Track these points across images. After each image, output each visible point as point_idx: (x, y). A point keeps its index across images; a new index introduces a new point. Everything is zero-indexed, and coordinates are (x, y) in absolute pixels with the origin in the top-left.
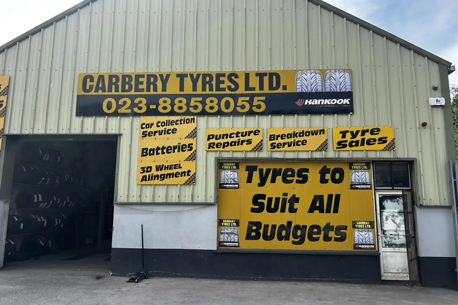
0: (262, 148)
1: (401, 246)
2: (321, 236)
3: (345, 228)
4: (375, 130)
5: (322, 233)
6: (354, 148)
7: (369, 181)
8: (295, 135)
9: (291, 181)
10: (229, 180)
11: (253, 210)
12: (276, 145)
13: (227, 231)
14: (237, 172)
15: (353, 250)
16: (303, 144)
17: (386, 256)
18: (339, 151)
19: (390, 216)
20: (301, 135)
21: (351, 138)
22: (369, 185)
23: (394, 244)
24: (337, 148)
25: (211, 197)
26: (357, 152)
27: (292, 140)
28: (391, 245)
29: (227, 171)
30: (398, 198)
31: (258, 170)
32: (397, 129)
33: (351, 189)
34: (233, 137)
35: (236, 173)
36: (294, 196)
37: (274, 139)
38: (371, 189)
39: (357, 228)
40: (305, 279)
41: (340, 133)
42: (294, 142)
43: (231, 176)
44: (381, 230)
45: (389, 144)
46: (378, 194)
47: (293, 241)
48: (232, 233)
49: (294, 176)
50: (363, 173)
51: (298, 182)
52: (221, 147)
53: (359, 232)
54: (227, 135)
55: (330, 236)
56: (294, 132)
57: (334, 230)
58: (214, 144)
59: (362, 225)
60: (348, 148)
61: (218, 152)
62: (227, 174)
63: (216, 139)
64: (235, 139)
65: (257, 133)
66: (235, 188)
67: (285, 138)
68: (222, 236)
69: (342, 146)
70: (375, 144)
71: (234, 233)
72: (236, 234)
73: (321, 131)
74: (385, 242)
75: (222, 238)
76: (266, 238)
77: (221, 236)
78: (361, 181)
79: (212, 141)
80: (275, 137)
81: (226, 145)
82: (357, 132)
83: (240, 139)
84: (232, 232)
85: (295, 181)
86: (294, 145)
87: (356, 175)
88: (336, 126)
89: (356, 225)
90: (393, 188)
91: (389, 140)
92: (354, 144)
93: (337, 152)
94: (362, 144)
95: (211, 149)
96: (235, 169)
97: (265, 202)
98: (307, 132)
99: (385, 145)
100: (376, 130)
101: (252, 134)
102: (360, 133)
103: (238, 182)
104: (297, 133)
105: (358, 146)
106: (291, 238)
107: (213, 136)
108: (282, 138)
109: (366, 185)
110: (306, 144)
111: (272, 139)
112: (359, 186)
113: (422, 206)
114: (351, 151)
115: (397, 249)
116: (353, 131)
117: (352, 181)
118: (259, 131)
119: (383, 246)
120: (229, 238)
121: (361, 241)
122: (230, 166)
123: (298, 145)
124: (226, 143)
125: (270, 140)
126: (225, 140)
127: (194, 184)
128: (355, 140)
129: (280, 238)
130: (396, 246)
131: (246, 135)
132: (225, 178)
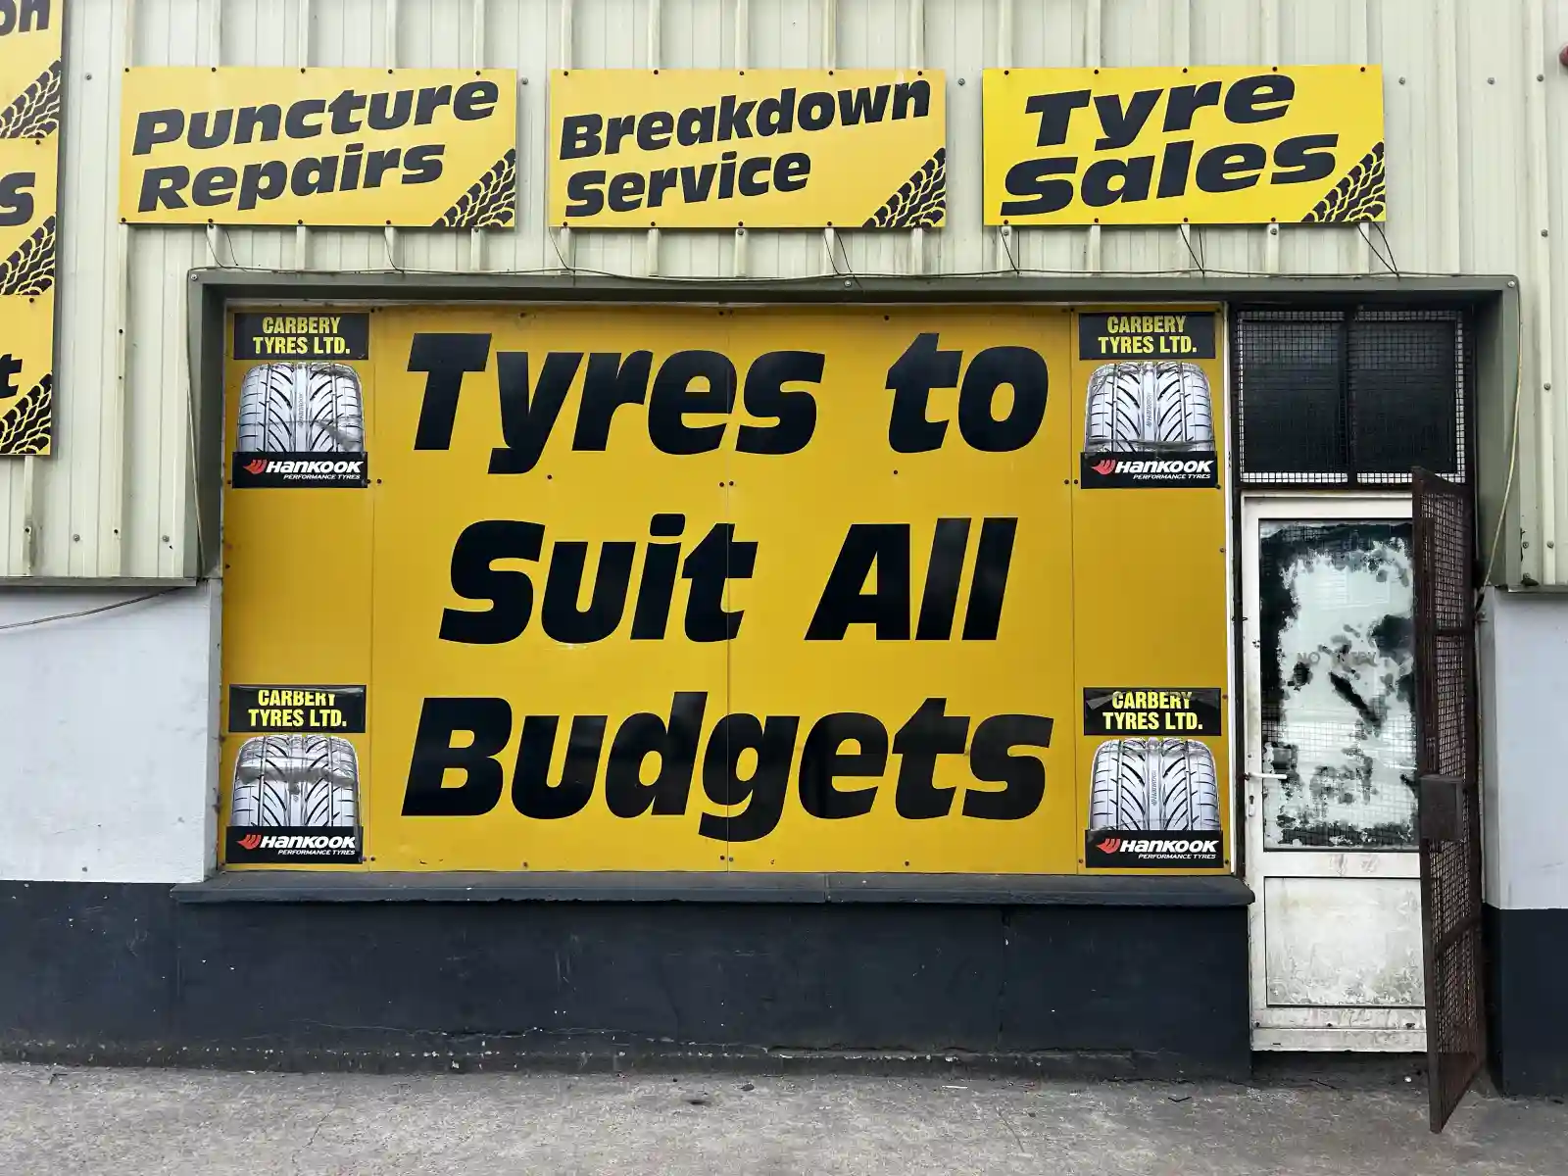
0: (511, 205)
1: (1384, 838)
2: (887, 784)
3: (1038, 730)
4: (1259, 91)
5: (894, 762)
6: (1119, 212)
7: (1200, 434)
8: (732, 118)
9: (709, 439)
10: (301, 432)
11: (456, 627)
12: (605, 188)
13: (281, 763)
14: (353, 378)
15: (1083, 870)
16: (783, 185)
17: (1286, 905)
18: (1017, 229)
19: (1323, 655)
20: (775, 117)
21: (1101, 145)
22: (1199, 457)
23: (1336, 830)
24: (1008, 209)
25: (166, 539)
26: (1139, 239)
27: (708, 153)
28: (1317, 838)
29: (287, 372)
30: (1376, 543)
31: (492, 362)
32: (1402, 82)
33: (1083, 486)
34: (316, 130)
35: (349, 383)
36: (722, 533)
37: (592, 149)
38: (1212, 482)
39: (1114, 731)
40: (774, 1055)
41: (1029, 110)
42: (728, 171)
43: (316, 405)
44: (1265, 740)
45: (1344, 184)
46: (1252, 514)
47: (706, 819)
48: (312, 775)
49: (725, 407)
50: (1166, 380)
51: (750, 441)
52: (227, 198)
53: (1127, 760)
54: (270, 114)
55: (939, 782)
56: (729, 101)
57: (968, 746)
58: (179, 175)
59: (1148, 711)
60: (1078, 210)
61: (212, 233)
62: (286, 388)
63: (198, 141)
64: (329, 145)
65: (479, 101)
66: (339, 482)
67: (666, 143)
68: (248, 795)
69: (1039, 196)
70: (1252, 181)
71: (328, 776)
72: (341, 783)
73: (903, 92)
74: (1283, 820)
75: (252, 805)
76: (538, 801)
77: (245, 792)
78: (1149, 436)
79: (167, 155)
80: (603, 135)
81: (264, 182)
82: (1144, 101)
83: (360, 147)
84: (319, 765)
85: (730, 438)
86: (726, 192)
87: (1122, 395)
88: (1004, 63)
89: (1108, 715)
90: (1353, 478)
91: (1346, 159)
92: (1116, 183)
93: (1008, 239)
94: (1172, 186)
95: (162, 214)
96: (343, 356)
97: (538, 572)
98: (810, 100)
99: (1317, 190)
100: (1268, 90)
101: (444, 113)
102: (1160, 109)
103: (360, 441)
104: (747, 107)
105: (1145, 198)
106: (699, 802)
107: (173, 118)
108: (646, 143)
109: (1186, 457)
110: (802, 184)
111: (581, 144)
112: (1141, 467)
113: (1532, 589)
114: (1095, 231)
115: (1355, 862)
116: (1115, 99)
117: (1096, 431)
118: (491, 92)
119: (1268, 846)
120: (296, 806)
121: (1137, 815)
122: (306, 335)
123: (751, 189)
124: (264, 174)
125: (568, 152)
126: (258, 151)
127: (46, 450)
128: (1123, 154)
129: (626, 800)
130: (1350, 838)
131: (400, 119)
132: (275, 419)
